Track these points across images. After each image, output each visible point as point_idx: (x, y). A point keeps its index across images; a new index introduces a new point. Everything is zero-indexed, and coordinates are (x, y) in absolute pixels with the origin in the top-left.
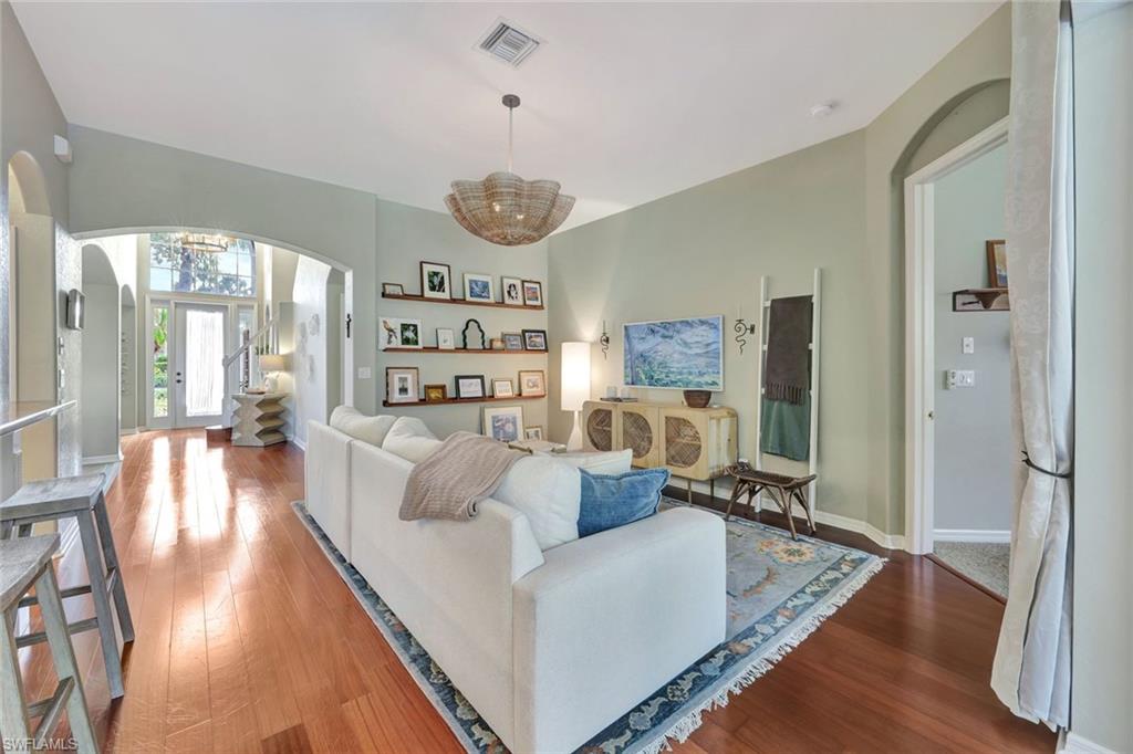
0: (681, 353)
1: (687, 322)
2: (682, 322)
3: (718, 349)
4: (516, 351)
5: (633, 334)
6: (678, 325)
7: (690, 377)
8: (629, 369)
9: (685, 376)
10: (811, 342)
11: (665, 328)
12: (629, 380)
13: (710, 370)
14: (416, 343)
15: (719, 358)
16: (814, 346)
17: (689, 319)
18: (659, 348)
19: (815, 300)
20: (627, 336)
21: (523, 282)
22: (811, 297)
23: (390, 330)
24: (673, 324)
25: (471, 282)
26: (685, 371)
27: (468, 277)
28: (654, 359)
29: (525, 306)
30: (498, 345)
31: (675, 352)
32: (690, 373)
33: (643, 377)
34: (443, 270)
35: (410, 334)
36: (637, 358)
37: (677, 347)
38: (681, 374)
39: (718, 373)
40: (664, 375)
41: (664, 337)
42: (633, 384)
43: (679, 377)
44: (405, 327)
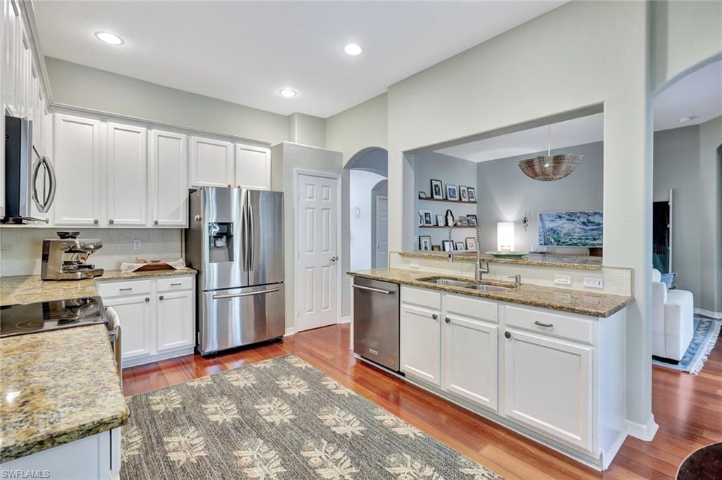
0: (580, 228)
1: (585, 213)
2: (581, 213)
4: (465, 227)
5: (545, 218)
6: (579, 214)
7: (587, 241)
8: (542, 237)
9: (583, 241)
10: (669, 223)
11: (569, 215)
12: (543, 242)
14: (430, 223)
16: (670, 226)
17: (587, 212)
18: (565, 225)
19: (670, 204)
20: (542, 220)
21: (468, 188)
22: (668, 202)
23: (421, 216)
24: (575, 214)
25: (450, 189)
26: (583, 238)
27: (448, 187)
28: (561, 231)
29: (470, 202)
30: (459, 223)
31: (576, 228)
32: (587, 239)
33: (553, 241)
34: (439, 183)
35: (428, 218)
36: (549, 231)
37: (578, 226)
38: (580, 239)
40: (568, 240)
41: (568, 220)
42: (545, 244)
43: (579, 241)
44: (426, 214)
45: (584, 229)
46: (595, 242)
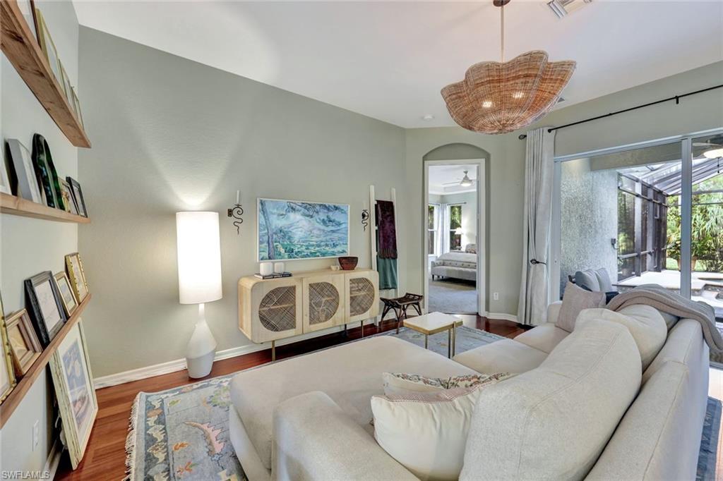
0: (319, 229)
1: (325, 206)
2: (320, 205)
3: (347, 227)
5: (269, 209)
6: (318, 208)
7: (327, 248)
8: (266, 244)
9: (322, 248)
11: (305, 208)
12: (266, 255)
13: (341, 242)
15: (347, 234)
17: (327, 205)
18: (300, 224)
20: (264, 212)
22: (392, 202)
24: (313, 206)
26: (322, 244)
28: (294, 234)
31: (314, 228)
32: (327, 245)
33: (282, 251)
36: (276, 234)
37: (318, 225)
38: (319, 246)
39: (346, 244)
40: (304, 248)
41: (304, 215)
42: (269, 258)
43: (317, 249)
45: (324, 230)
46: (336, 250)
